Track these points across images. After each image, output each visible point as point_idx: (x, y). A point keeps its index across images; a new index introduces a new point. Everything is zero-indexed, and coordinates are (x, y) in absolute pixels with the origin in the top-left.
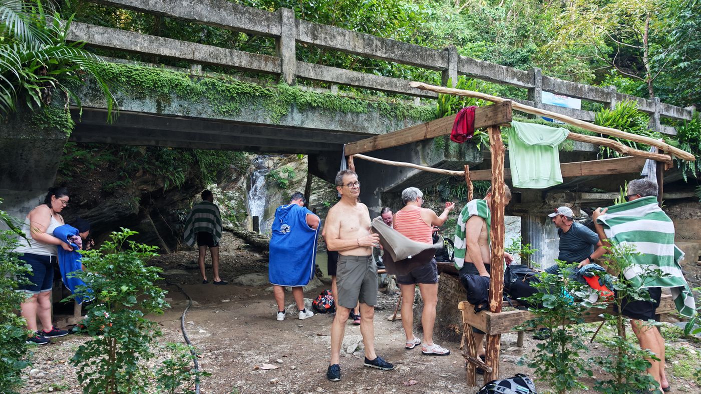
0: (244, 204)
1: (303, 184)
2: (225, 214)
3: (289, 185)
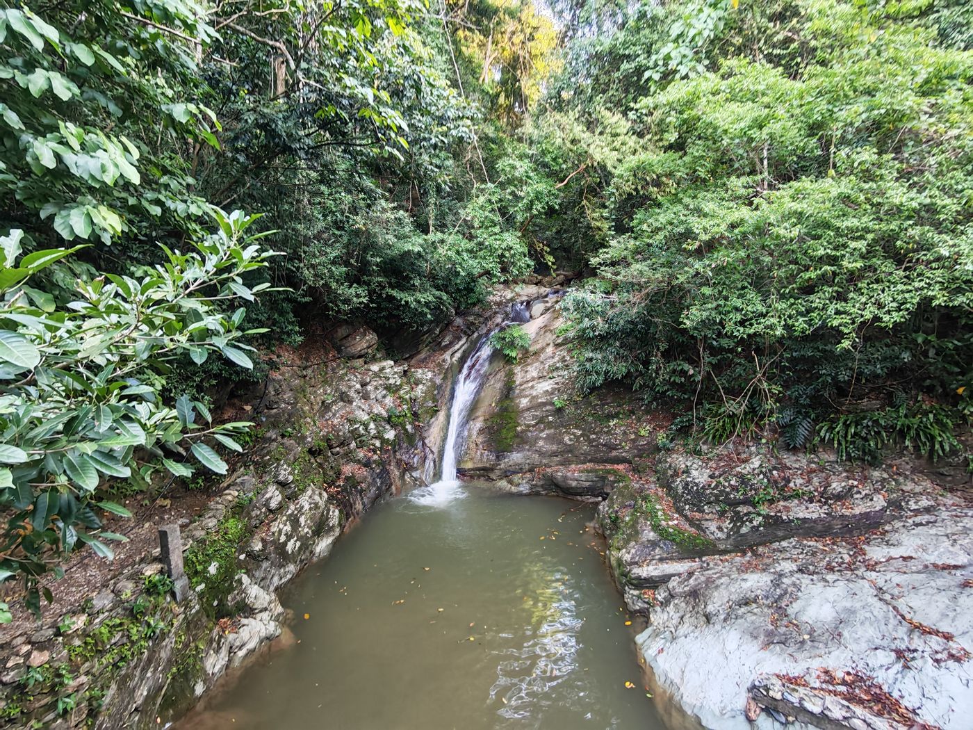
0: (436, 392)
1: (543, 356)
2: (385, 414)
3: (521, 359)
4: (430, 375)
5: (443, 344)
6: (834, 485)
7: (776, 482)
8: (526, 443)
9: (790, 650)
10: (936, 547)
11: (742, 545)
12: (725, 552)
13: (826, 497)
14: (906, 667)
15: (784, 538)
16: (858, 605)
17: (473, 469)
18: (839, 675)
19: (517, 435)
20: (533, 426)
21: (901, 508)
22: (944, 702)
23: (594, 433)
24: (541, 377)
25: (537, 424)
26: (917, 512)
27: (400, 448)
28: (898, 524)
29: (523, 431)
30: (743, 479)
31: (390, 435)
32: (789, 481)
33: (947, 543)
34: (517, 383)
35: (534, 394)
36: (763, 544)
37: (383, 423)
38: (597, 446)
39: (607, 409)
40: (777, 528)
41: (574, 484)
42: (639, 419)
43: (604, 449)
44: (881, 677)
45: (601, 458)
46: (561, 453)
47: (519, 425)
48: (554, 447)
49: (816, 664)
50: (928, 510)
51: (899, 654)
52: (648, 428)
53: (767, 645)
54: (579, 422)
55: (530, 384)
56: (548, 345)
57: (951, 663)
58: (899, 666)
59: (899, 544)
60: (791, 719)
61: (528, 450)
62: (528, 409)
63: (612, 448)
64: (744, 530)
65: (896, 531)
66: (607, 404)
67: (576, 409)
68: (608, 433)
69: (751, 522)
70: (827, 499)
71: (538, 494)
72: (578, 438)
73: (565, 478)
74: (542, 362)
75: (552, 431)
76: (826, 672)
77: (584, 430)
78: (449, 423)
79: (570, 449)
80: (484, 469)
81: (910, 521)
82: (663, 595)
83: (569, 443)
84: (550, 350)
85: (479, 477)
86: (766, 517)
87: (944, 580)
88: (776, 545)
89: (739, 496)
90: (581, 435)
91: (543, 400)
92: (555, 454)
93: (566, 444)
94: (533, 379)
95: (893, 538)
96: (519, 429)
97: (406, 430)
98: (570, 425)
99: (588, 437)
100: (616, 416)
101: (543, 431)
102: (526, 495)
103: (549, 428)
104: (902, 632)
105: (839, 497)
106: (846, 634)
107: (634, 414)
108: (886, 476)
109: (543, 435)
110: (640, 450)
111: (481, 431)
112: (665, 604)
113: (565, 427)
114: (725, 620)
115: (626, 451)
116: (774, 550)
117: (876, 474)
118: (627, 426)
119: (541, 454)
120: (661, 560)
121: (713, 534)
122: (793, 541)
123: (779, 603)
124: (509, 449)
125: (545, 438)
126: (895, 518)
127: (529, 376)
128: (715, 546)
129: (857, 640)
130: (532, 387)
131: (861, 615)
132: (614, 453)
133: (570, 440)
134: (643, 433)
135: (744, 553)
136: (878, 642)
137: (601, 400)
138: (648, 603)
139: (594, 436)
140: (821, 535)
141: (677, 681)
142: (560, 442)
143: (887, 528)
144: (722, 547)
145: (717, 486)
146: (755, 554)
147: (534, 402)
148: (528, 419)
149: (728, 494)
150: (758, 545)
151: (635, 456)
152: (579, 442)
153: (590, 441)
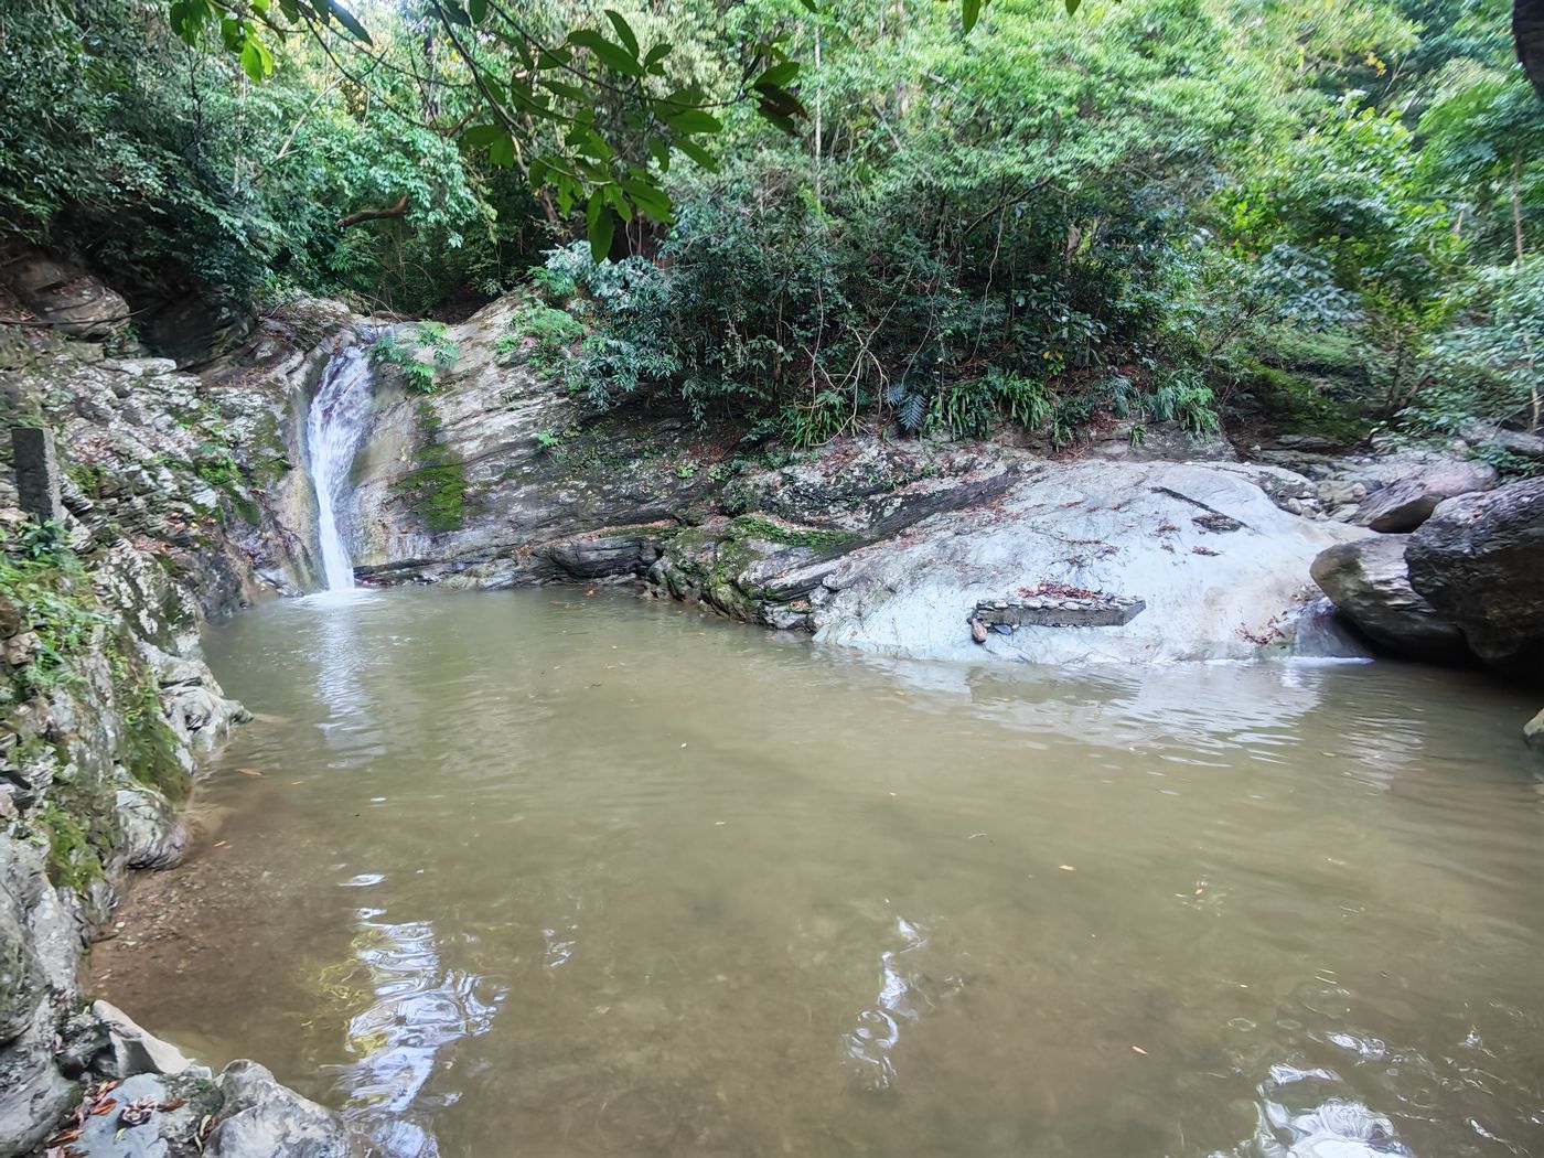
0: (279, 433)
1: (482, 381)
2: (186, 458)
3: (439, 385)
4: (258, 400)
5: (260, 355)
6: (958, 460)
7: (901, 466)
8: (488, 511)
9: (987, 585)
10: (1058, 493)
11: (889, 530)
12: (872, 542)
13: (955, 471)
14: (1080, 566)
15: (928, 515)
16: (1024, 540)
17: (387, 567)
18: (1035, 589)
19: (467, 501)
20: (497, 484)
21: (1017, 472)
22: (1116, 581)
23: (608, 483)
24: (490, 411)
25: (502, 480)
26: (1030, 472)
27: (232, 526)
28: (1019, 485)
29: (477, 494)
30: (868, 468)
31: (209, 498)
32: (914, 464)
33: (1064, 489)
34: (446, 421)
35: (488, 433)
36: (910, 525)
37: (187, 474)
38: (616, 500)
39: (622, 447)
40: (919, 507)
41: (593, 556)
42: (673, 456)
43: (629, 503)
44: (1066, 580)
45: (627, 516)
46: (556, 520)
47: (467, 485)
48: (543, 512)
49: (1012, 588)
50: (1038, 470)
51: (1072, 562)
52: (691, 465)
53: (966, 586)
54: (578, 469)
55: (474, 421)
56: (487, 364)
57: (1108, 556)
58: (1075, 569)
59: (1028, 498)
60: (1015, 627)
61: (494, 522)
62: (482, 457)
63: (639, 500)
64: (887, 514)
65: (1021, 490)
66: (620, 440)
67: (571, 450)
68: (631, 478)
69: (891, 504)
70: (957, 471)
71: (527, 583)
72: (582, 492)
73: (577, 549)
74: (484, 389)
75: (535, 487)
76: (1023, 590)
77: (589, 480)
78: (315, 492)
79: (571, 511)
80: (412, 564)
81: (1029, 480)
82: (821, 598)
83: (569, 500)
84: (492, 371)
85: (400, 579)
86: (905, 497)
87: (1073, 512)
88: (922, 522)
89: (870, 484)
90: (587, 488)
91: (511, 439)
92: (543, 523)
93: (564, 504)
94: (476, 414)
95: (1022, 495)
96: (470, 490)
97: (236, 494)
98: (563, 476)
99: (600, 489)
100: (638, 454)
101: (517, 488)
102: (506, 588)
103: (528, 484)
104: (1065, 547)
105: (966, 469)
106: (1024, 561)
107: (664, 450)
108: (997, 446)
109: (520, 494)
110: (684, 497)
111: (386, 505)
112: (827, 604)
113: (555, 479)
114: (911, 584)
115: (662, 501)
116: (923, 527)
117: (990, 446)
118: (658, 467)
119: (518, 525)
120: (800, 567)
121: (853, 526)
122: (938, 515)
123: (955, 559)
124: (456, 525)
125: (523, 499)
126: (1015, 481)
127: (466, 409)
128: (860, 538)
129: (1035, 563)
130: (479, 424)
131: (1030, 545)
132: (645, 507)
133: (570, 496)
134: (685, 473)
135: (892, 538)
136: (1052, 559)
137: (609, 435)
138: (803, 612)
139: (610, 487)
140: (959, 507)
141: (892, 641)
142: (555, 501)
143: (1012, 490)
144: (867, 537)
145: (838, 481)
146: (904, 536)
147: (492, 445)
148: (483, 473)
149: (855, 485)
150: (904, 527)
151: (678, 507)
152: (586, 498)
153: (605, 495)
